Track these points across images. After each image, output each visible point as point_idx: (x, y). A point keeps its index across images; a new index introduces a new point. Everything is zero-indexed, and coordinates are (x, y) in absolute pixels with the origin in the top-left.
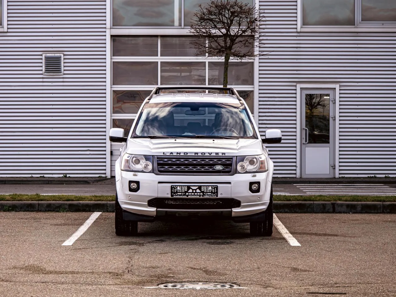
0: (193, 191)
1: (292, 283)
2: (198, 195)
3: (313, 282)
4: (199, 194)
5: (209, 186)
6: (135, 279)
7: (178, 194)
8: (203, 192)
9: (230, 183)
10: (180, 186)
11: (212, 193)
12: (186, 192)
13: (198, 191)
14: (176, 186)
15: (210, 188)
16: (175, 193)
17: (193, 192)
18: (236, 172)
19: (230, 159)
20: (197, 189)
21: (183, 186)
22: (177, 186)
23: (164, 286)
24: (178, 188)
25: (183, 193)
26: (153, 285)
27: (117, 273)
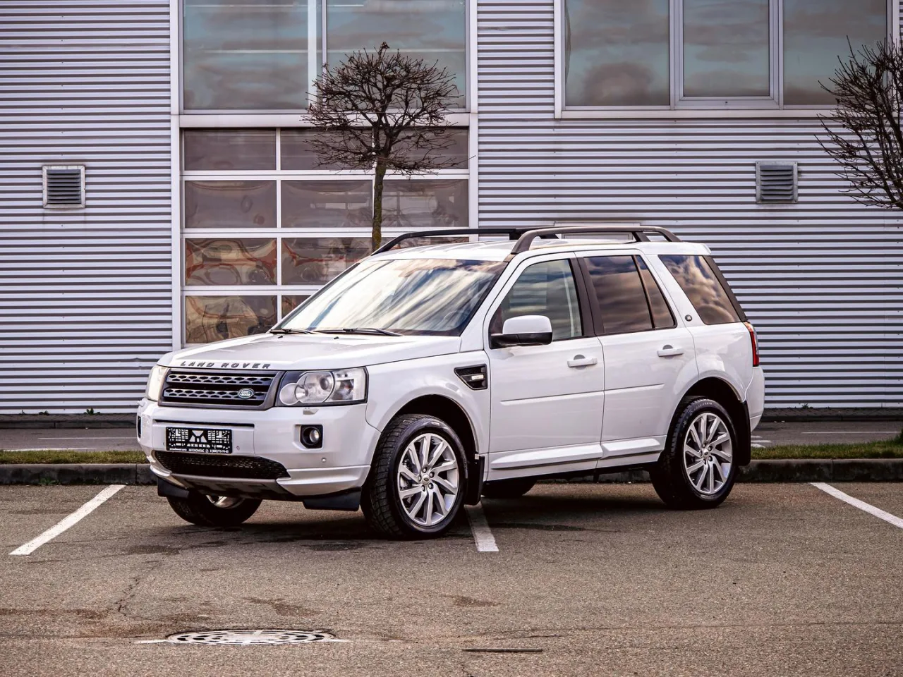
0: (196, 440)
1: (444, 630)
2: (202, 448)
3: (489, 626)
4: (204, 446)
5: (219, 430)
6: (127, 623)
7: (177, 444)
8: (209, 442)
9: (252, 426)
10: (178, 428)
11: (223, 444)
12: (187, 441)
13: (203, 440)
14: (173, 428)
15: (220, 436)
16: (173, 443)
17: (196, 442)
18: (275, 403)
19: (268, 376)
20: (201, 436)
21: (183, 429)
22: (176, 428)
23: (179, 639)
24: (177, 434)
25: (183, 442)
26: (157, 637)
27: (94, 613)
